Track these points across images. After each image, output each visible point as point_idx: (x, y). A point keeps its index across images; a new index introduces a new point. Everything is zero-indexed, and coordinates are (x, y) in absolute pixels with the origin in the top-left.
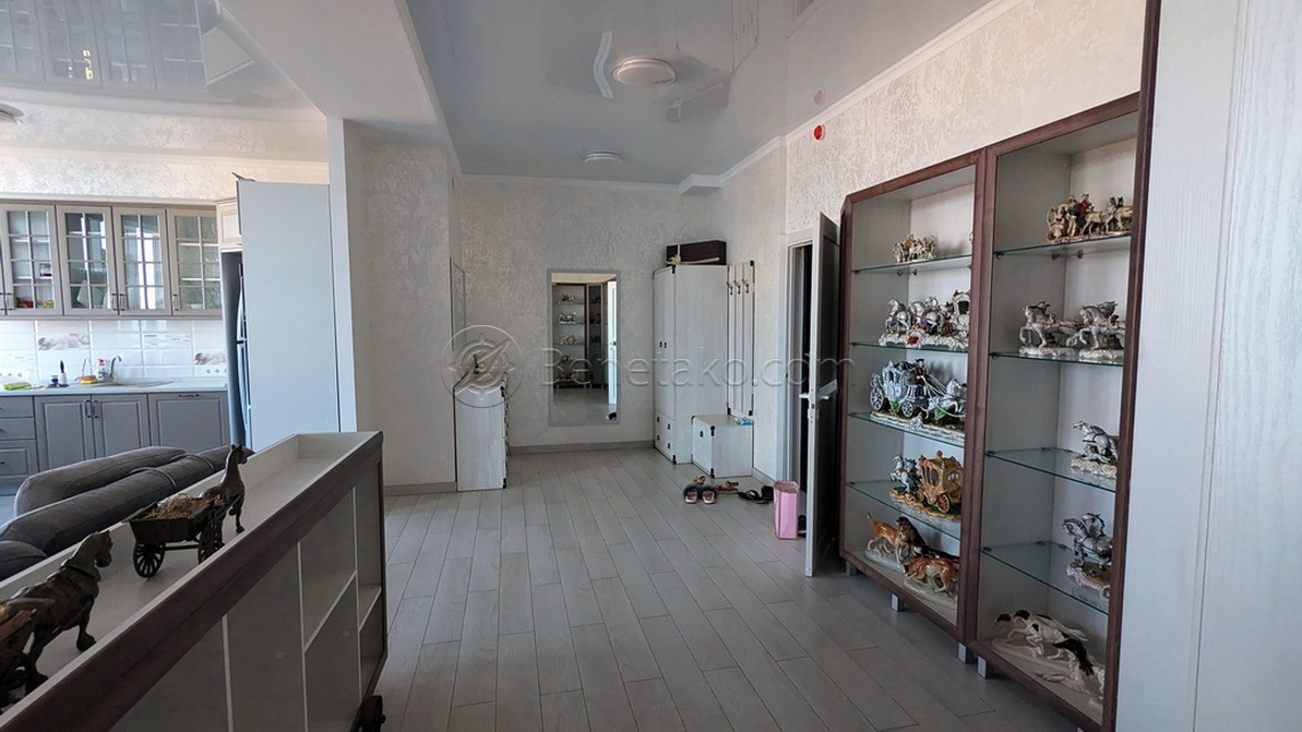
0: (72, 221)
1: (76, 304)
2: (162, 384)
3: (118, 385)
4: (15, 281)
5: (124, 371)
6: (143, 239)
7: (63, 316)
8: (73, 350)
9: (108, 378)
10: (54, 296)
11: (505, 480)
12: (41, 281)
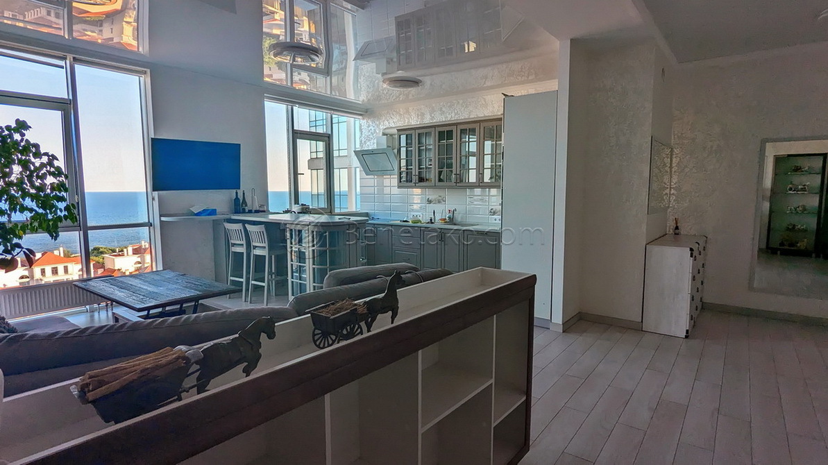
0: (442, 136)
1: (440, 180)
2: (472, 225)
3: (455, 224)
4: (419, 169)
5: (458, 218)
6: (469, 142)
7: (435, 187)
8: (439, 205)
9: (451, 221)
10: (432, 176)
11: (687, 331)
12: (429, 168)
